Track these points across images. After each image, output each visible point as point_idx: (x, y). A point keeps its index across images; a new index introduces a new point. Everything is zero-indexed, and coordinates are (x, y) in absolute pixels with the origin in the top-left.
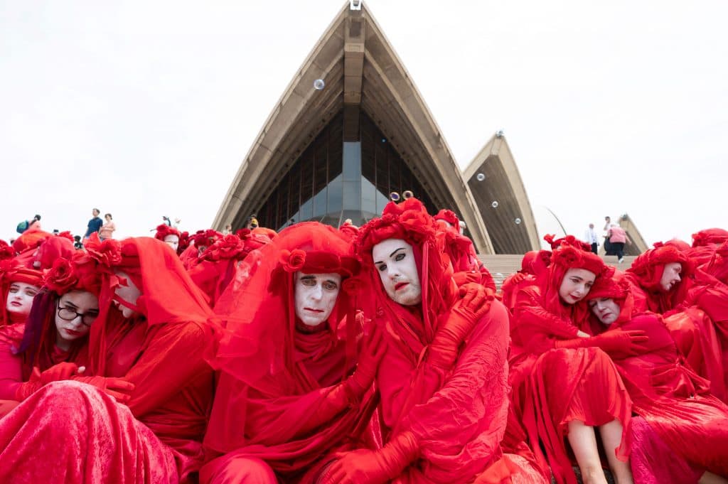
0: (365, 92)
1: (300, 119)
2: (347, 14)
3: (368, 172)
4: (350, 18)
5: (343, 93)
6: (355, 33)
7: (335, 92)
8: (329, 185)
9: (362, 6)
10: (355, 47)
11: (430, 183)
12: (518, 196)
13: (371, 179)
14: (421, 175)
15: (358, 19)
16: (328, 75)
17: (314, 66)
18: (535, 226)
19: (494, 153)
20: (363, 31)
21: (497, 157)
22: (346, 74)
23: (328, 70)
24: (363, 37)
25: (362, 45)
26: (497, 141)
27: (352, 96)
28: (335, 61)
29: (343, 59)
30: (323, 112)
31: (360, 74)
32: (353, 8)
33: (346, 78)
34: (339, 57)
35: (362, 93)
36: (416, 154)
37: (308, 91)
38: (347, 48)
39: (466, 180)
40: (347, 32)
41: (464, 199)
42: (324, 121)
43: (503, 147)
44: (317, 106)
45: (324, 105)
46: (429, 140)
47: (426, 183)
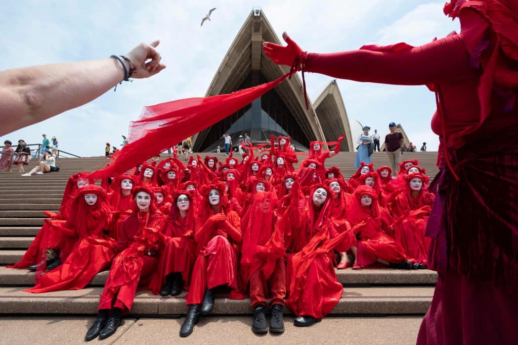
0: (263, 63)
1: (229, 80)
2: (252, 19)
3: (264, 107)
4: (255, 21)
5: (251, 64)
6: (257, 30)
7: (247, 64)
8: (245, 114)
9: (260, 13)
10: (257, 38)
11: (296, 112)
12: (342, 116)
13: (266, 110)
14: (291, 108)
15: (258, 21)
16: (243, 55)
17: (236, 50)
18: (350, 132)
19: (331, 92)
20: (261, 29)
21: (332, 95)
22: (252, 53)
23: (243, 52)
24: (261, 31)
25: (261, 36)
26: (333, 86)
27: (256, 66)
28: (247, 47)
29: (251, 46)
30: (241, 75)
31: (260, 54)
32: (255, 15)
33: (252, 56)
34: (249, 44)
35: (261, 64)
36: (289, 97)
37: (233, 64)
38: (253, 39)
39: (314, 108)
40: (253, 29)
41: (314, 120)
42: (241, 80)
43: (336, 89)
44: (238, 72)
45: (241, 71)
46: (297, 90)
47: (294, 112)
